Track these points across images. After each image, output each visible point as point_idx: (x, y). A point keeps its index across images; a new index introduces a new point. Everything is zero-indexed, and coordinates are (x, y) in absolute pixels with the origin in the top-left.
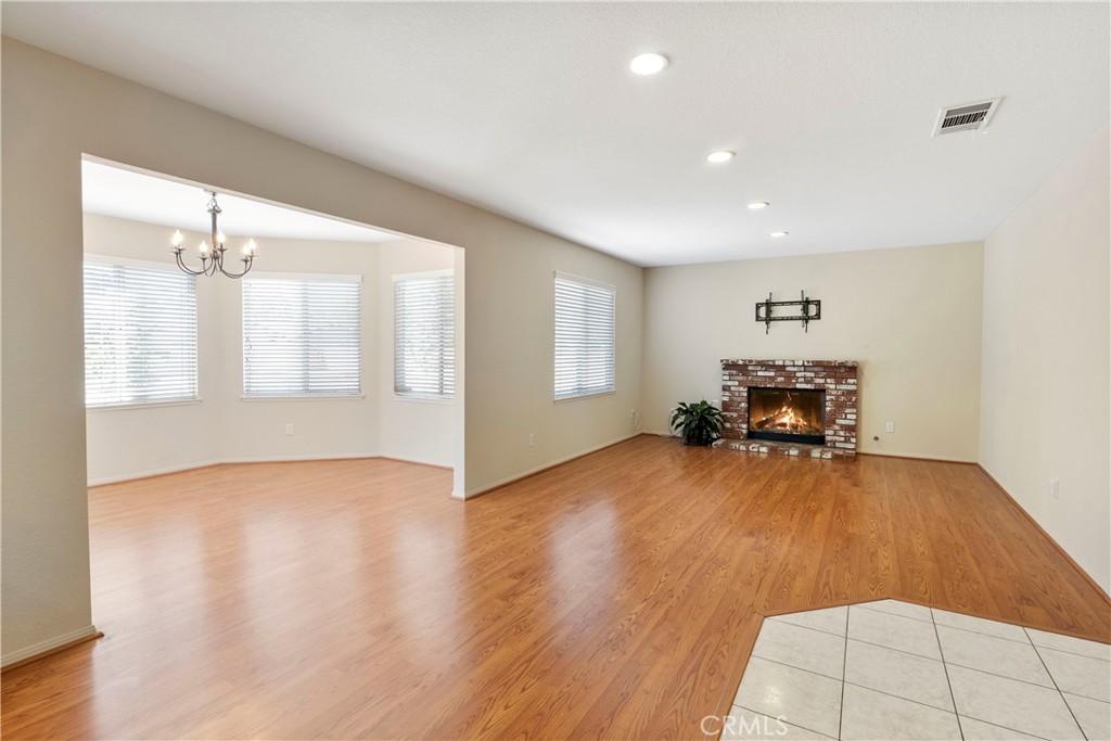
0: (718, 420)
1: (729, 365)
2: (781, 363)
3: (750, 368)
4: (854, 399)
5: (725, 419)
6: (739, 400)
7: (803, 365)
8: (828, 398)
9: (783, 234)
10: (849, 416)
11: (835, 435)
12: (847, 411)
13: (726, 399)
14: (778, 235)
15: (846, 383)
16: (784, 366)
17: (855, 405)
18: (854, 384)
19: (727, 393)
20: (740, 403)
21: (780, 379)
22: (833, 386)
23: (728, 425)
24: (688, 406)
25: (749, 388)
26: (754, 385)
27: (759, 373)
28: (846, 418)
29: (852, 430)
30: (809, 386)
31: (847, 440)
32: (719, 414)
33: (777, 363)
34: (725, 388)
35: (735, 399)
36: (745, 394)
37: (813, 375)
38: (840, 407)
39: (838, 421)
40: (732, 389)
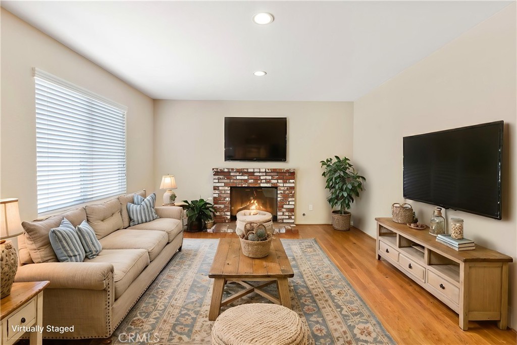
0: (211, 211)
1: (218, 172)
2: (252, 171)
3: (232, 174)
4: (293, 192)
5: (216, 210)
6: (225, 195)
7: (265, 172)
8: (279, 192)
9: (264, 74)
10: (291, 203)
11: (283, 215)
12: (290, 199)
13: (216, 196)
14: (260, 74)
15: (289, 183)
16: (254, 172)
17: (293, 196)
18: (293, 183)
19: (217, 192)
20: (225, 198)
21: (251, 181)
22: (282, 185)
23: (218, 214)
24: (190, 203)
25: (231, 187)
26: (235, 185)
27: (238, 178)
28: (289, 204)
29: (292, 210)
30: (268, 185)
31: (290, 218)
32: (212, 207)
33: (249, 171)
34: (215, 188)
35: (222, 195)
36: (229, 192)
37: (270, 178)
38: (286, 197)
39: (285, 206)
40: (220, 188)
